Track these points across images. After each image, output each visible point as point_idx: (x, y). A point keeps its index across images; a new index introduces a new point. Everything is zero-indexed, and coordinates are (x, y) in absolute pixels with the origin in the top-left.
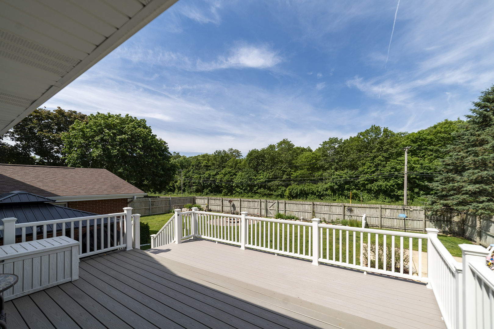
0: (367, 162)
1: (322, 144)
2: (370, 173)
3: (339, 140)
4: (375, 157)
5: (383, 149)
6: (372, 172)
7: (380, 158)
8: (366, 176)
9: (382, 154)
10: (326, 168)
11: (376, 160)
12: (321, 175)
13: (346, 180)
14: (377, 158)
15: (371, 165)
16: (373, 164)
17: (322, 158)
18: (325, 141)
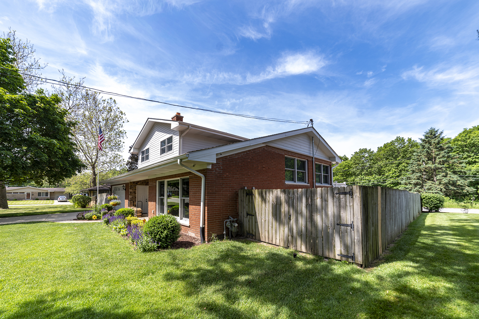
0: (393, 168)
1: (354, 154)
2: (395, 177)
3: (368, 150)
4: (400, 163)
5: (406, 156)
6: (397, 176)
7: (404, 165)
8: (391, 180)
9: (406, 161)
10: (357, 174)
11: (401, 166)
12: (354, 180)
13: (374, 184)
14: (401, 165)
15: (396, 170)
16: (398, 169)
17: (354, 166)
18: (356, 152)
